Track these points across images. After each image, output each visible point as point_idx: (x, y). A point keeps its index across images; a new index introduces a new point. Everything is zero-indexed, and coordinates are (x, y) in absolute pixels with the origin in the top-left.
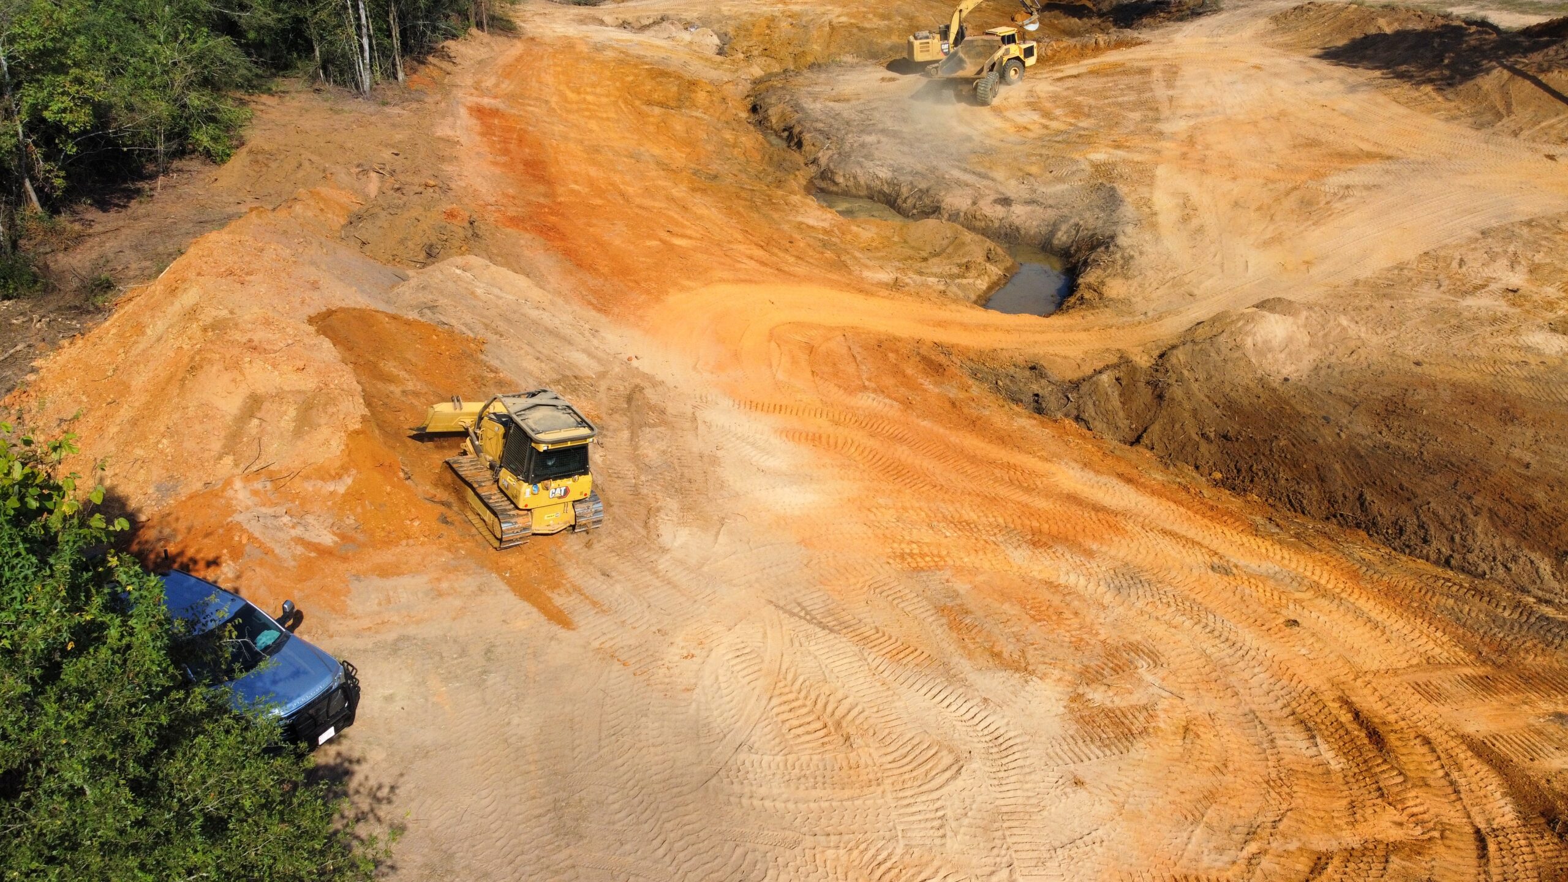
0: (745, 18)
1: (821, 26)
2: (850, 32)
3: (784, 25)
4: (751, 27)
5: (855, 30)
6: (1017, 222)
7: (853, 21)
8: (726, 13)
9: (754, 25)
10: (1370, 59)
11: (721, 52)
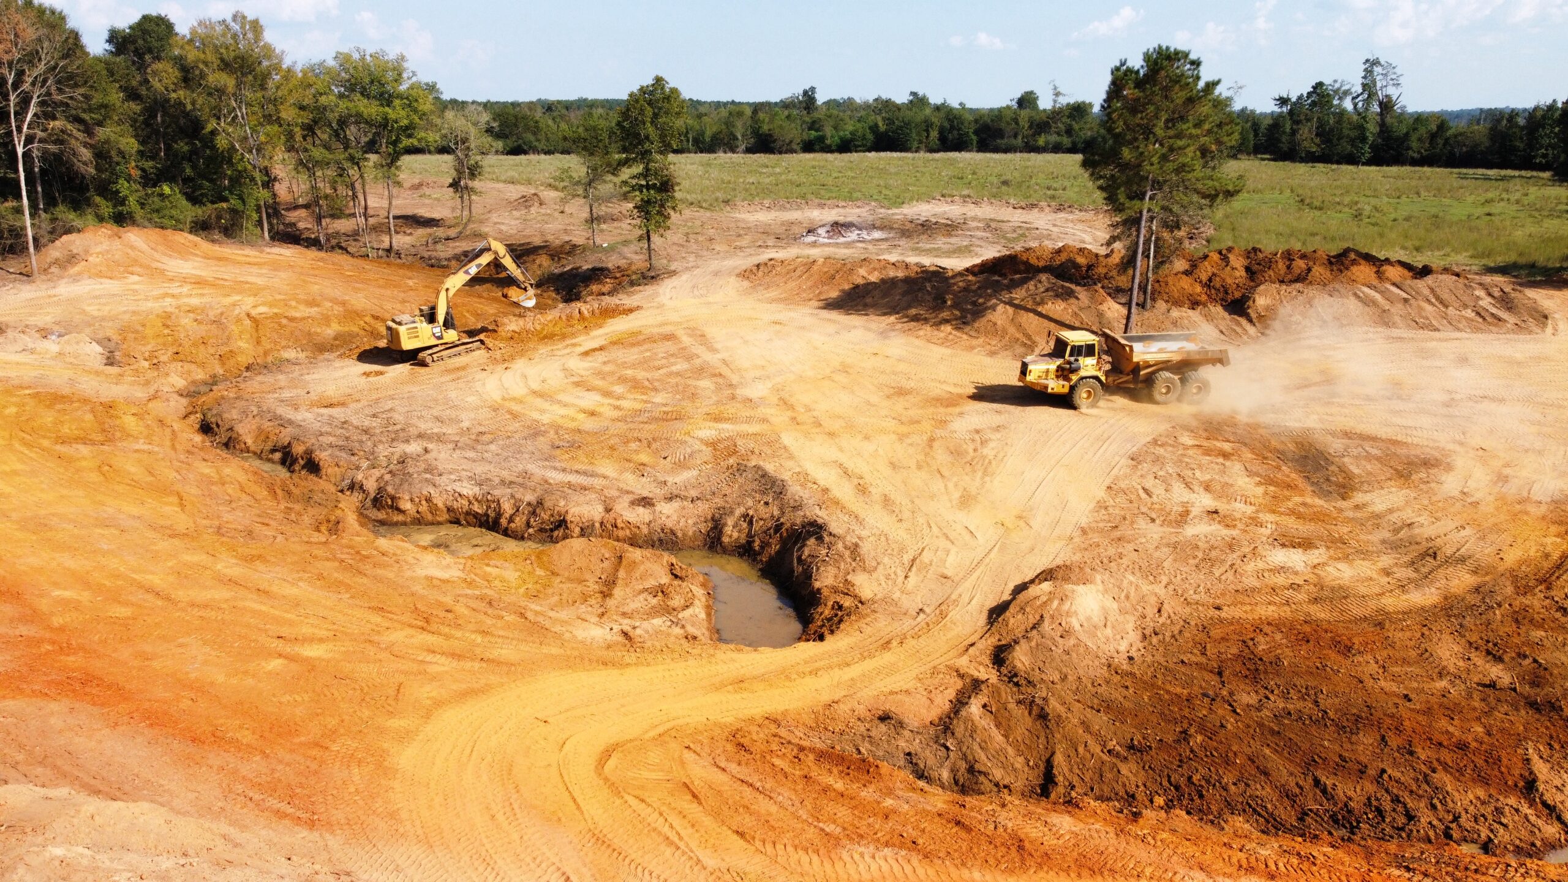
0: (127, 317)
1: (239, 320)
2: (280, 324)
3: (186, 321)
4: (141, 328)
5: (284, 321)
6: (670, 524)
7: (276, 311)
8: (96, 313)
9: (144, 326)
10: (874, 306)
11: (110, 362)
